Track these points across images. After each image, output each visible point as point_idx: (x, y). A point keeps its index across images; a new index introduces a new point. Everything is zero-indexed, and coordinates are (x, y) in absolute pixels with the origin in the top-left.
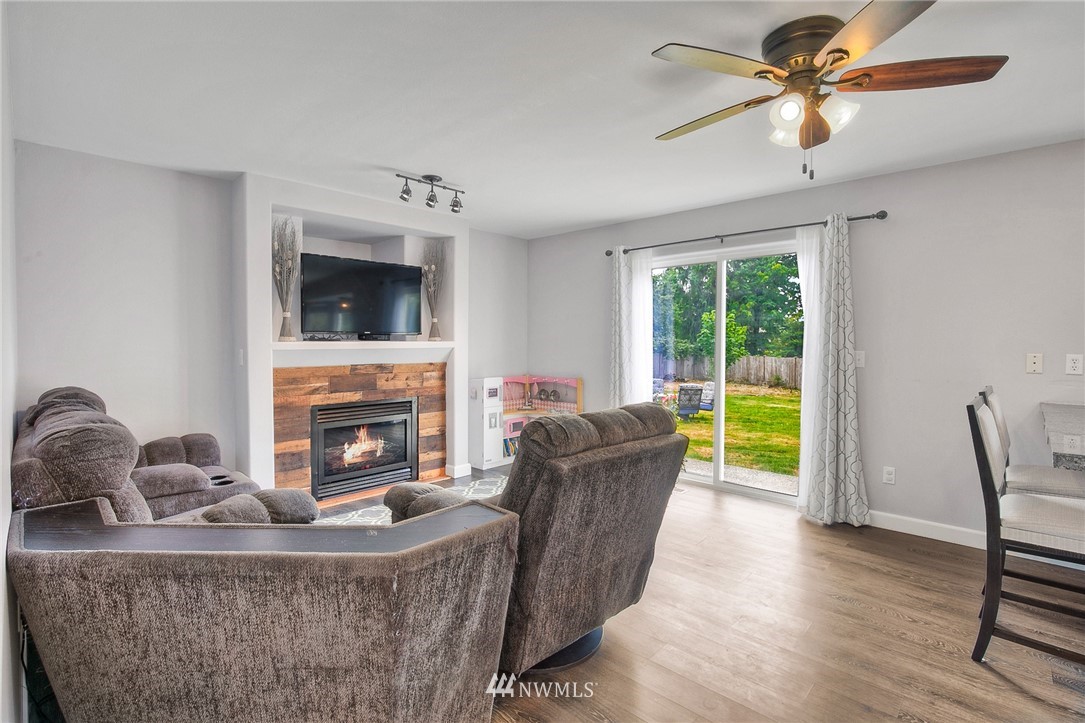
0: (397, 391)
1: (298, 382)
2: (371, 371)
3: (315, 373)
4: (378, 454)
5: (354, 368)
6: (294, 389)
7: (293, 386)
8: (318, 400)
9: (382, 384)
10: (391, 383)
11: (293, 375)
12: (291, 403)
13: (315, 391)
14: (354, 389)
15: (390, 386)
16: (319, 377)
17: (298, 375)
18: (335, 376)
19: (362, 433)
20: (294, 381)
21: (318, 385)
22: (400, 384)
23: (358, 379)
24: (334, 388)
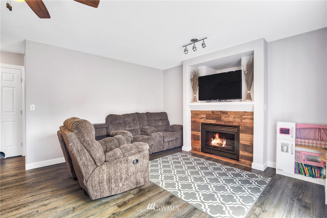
0: (229, 122)
1: (198, 115)
2: (219, 113)
3: (202, 112)
4: (223, 146)
5: (213, 112)
6: (197, 117)
7: (196, 116)
8: (202, 121)
9: (223, 118)
10: (227, 118)
11: (196, 113)
12: (196, 121)
13: (202, 118)
14: (213, 119)
15: (227, 119)
16: (203, 114)
17: (197, 113)
18: (207, 114)
19: (217, 136)
20: (197, 114)
21: (203, 116)
22: (231, 119)
23: (215, 116)
24: (207, 118)
